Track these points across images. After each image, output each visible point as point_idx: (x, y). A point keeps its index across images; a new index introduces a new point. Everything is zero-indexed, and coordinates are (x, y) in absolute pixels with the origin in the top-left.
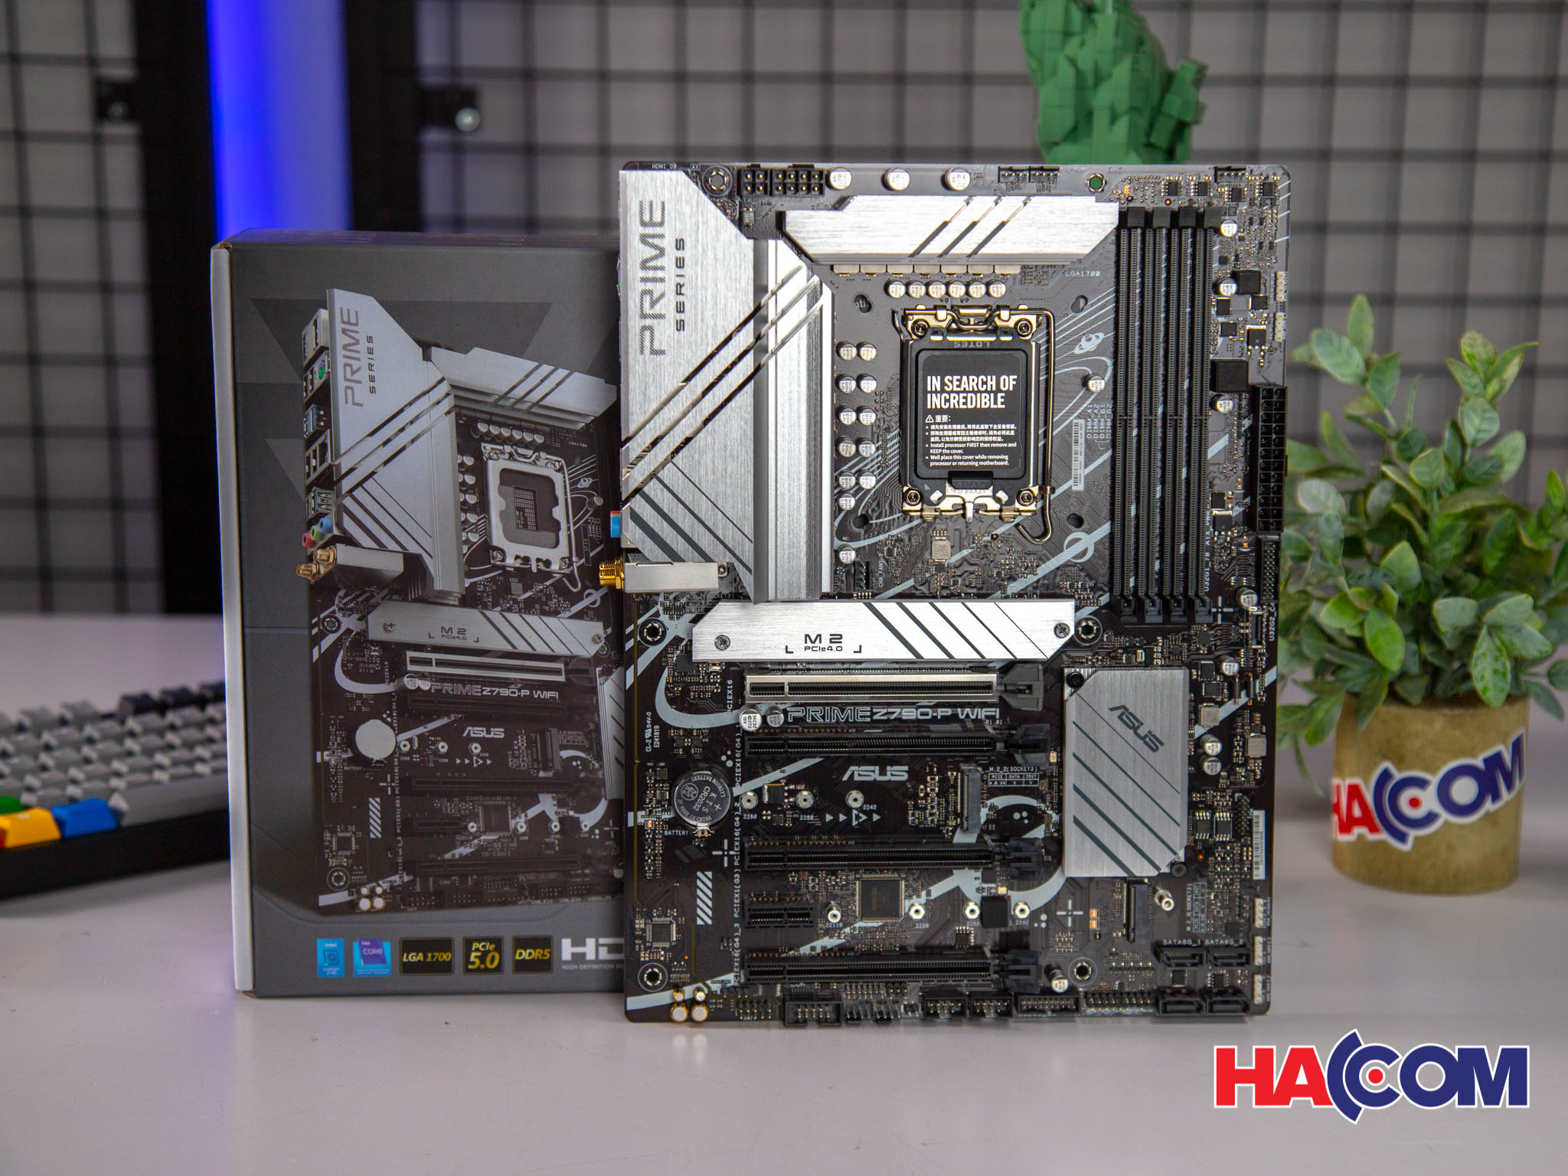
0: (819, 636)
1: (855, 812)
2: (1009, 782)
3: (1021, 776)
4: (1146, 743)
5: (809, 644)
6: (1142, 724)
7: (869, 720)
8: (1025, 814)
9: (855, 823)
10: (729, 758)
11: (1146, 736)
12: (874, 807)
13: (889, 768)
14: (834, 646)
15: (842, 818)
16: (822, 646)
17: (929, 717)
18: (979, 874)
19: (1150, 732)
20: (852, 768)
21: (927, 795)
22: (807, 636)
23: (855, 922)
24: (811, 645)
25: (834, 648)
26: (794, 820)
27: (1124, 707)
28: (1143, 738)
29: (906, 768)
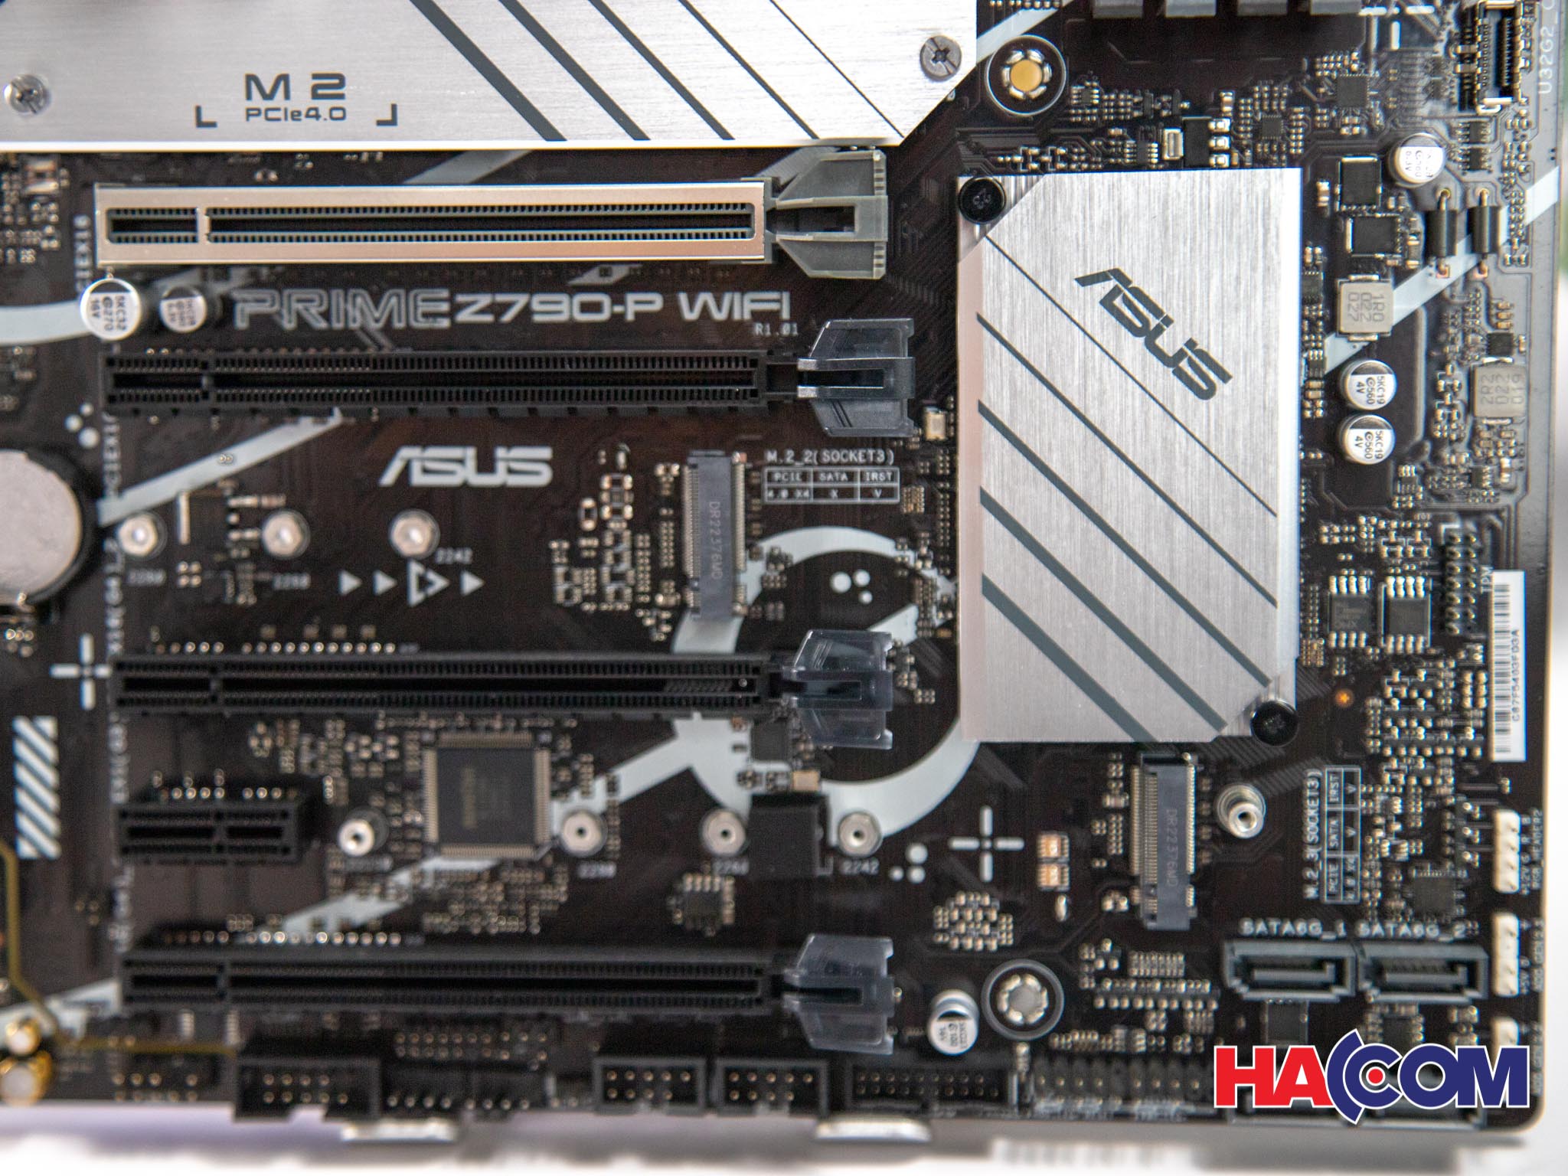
0: (284, 79)
1: (415, 569)
2: (818, 493)
3: (851, 477)
4: (1180, 374)
5: (257, 101)
6: (1168, 321)
7: (445, 323)
8: (862, 578)
9: (415, 597)
10: (88, 422)
11: (1181, 354)
12: (463, 556)
13: (501, 452)
14: (324, 106)
15: (383, 583)
16: (292, 105)
17: (604, 316)
18: (743, 737)
19: (1191, 344)
20: (406, 453)
21: (602, 525)
22: (251, 79)
23: (423, 856)
24: (264, 105)
25: (324, 112)
26: (259, 588)
27: (1117, 274)
28: (1171, 362)
29: (546, 453)
